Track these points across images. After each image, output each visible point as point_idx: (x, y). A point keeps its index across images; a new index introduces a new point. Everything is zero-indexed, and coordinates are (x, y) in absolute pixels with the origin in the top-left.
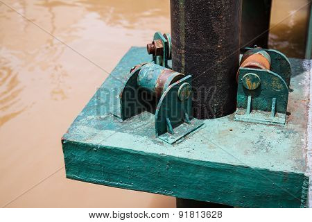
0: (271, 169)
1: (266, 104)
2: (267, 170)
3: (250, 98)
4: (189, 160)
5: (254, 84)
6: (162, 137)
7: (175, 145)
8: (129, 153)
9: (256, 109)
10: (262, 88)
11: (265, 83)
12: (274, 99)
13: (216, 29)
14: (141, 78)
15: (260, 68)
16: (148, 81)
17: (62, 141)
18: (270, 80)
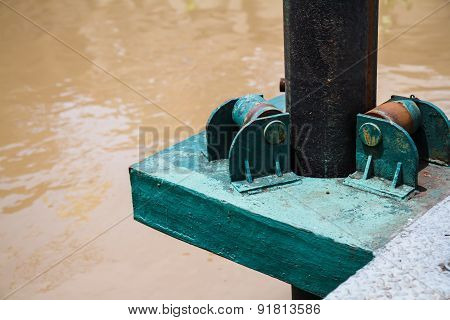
0: (337, 240)
1: (390, 169)
2: (331, 240)
3: (370, 158)
4: (249, 212)
5: (374, 138)
6: (235, 184)
7: (246, 195)
8: (190, 195)
9: (379, 176)
10: (385, 145)
11: (387, 140)
12: (400, 163)
13: (324, 57)
14: (235, 110)
15: (383, 118)
16: (240, 113)
17: (130, 169)
18: (394, 137)
